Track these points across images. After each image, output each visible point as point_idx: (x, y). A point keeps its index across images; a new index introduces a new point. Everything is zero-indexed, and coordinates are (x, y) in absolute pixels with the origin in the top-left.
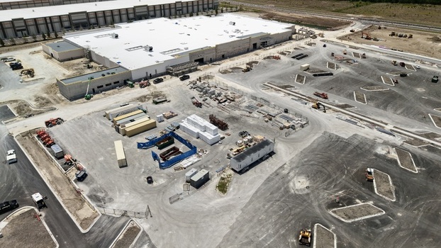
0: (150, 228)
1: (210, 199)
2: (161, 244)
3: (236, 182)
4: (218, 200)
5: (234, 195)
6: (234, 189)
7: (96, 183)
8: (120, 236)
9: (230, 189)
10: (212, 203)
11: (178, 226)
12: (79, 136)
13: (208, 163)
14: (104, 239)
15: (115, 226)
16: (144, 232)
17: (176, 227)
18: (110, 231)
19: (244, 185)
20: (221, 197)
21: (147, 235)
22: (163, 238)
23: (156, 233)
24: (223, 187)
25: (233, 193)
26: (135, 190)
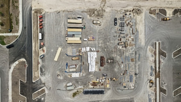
0: (47, 94)
1: (68, 96)
2: (47, 100)
3: (80, 96)
4: (69, 98)
5: (75, 100)
6: (77, 98)
7: (45, 63)
8: (40, 90)
9: (76, 97)
10: (67, 98)
11: (54, 98)
12: (52, 28)
13: (80, 81)
14: (36, 88)
15: (40, 86)
16: (45, 93)
17: (53, 98)
18: (38, 87)
19: (81, 98)
20: (71, 98)
21: (45, 95)
22: (48, 99)
23: (48, 96)
24: (74, 95)
25: (75, 99)
26: (53, 76)
